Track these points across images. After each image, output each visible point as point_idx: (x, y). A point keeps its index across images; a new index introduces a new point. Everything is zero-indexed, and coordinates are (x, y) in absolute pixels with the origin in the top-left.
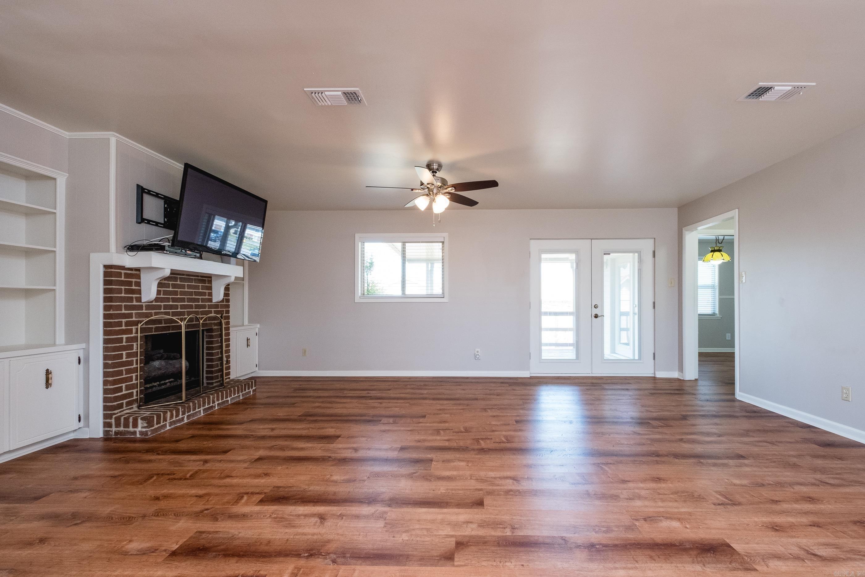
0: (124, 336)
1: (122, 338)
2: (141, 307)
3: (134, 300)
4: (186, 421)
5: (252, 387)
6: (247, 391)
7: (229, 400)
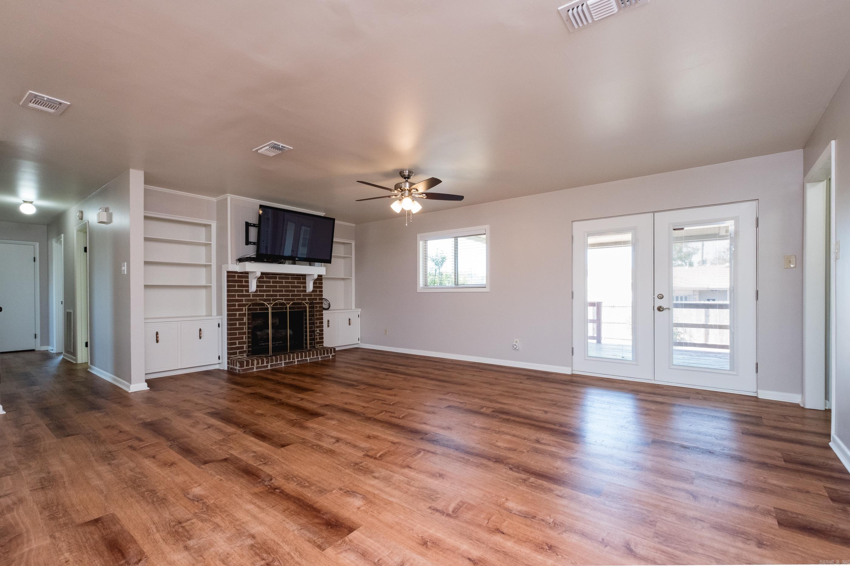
0: (238, 313)
1: (236, 313)
2: (249, 296)
3: (244, 291)
4: (269, 368)
5: (331, 353)
6: (326, 355)
7: (307, 360)
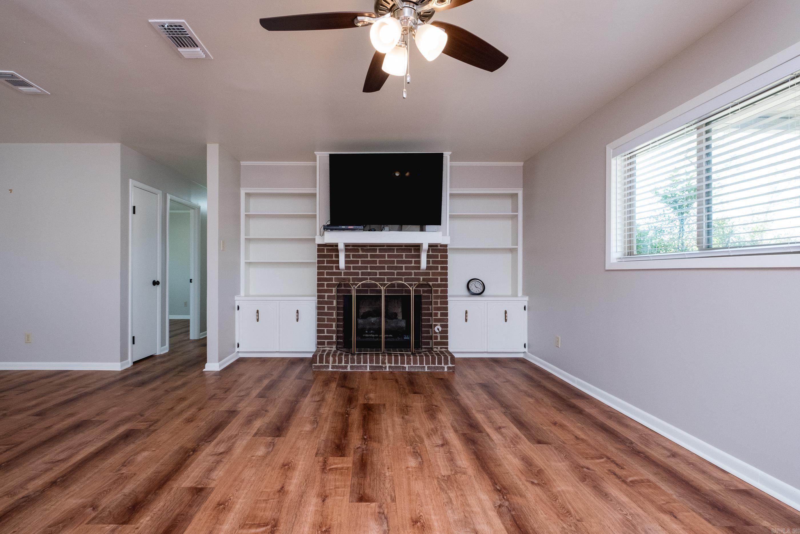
1: (326, 295)
2: (340, 274)
4: (349, 369)
5: (446, 363)
6: (437, 365)
7: (406, 367)
